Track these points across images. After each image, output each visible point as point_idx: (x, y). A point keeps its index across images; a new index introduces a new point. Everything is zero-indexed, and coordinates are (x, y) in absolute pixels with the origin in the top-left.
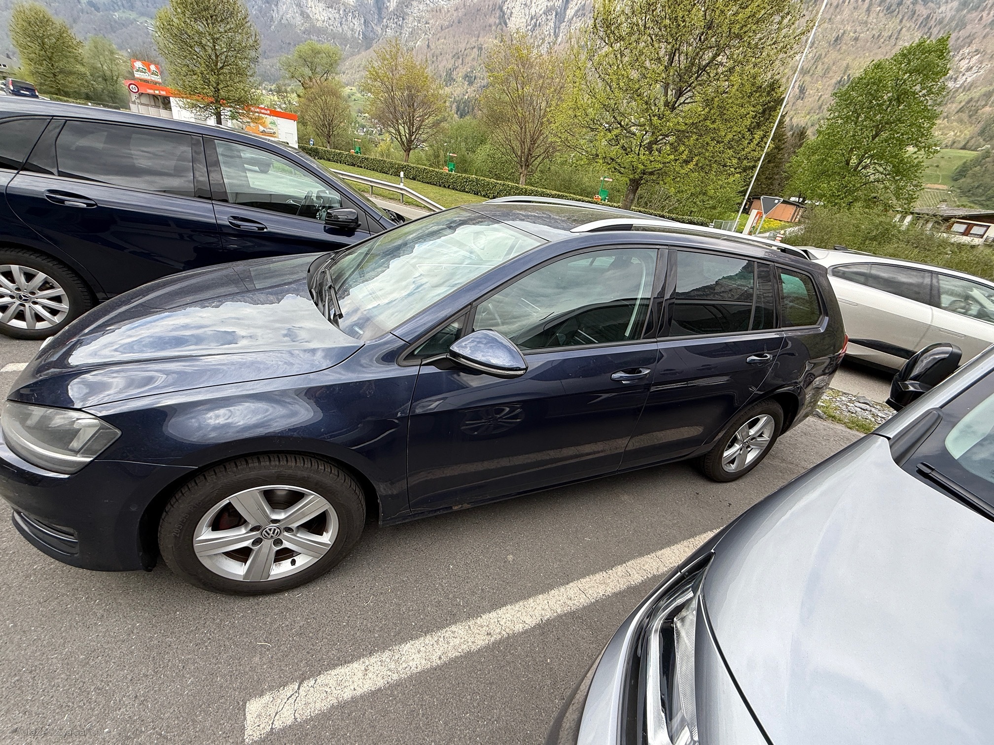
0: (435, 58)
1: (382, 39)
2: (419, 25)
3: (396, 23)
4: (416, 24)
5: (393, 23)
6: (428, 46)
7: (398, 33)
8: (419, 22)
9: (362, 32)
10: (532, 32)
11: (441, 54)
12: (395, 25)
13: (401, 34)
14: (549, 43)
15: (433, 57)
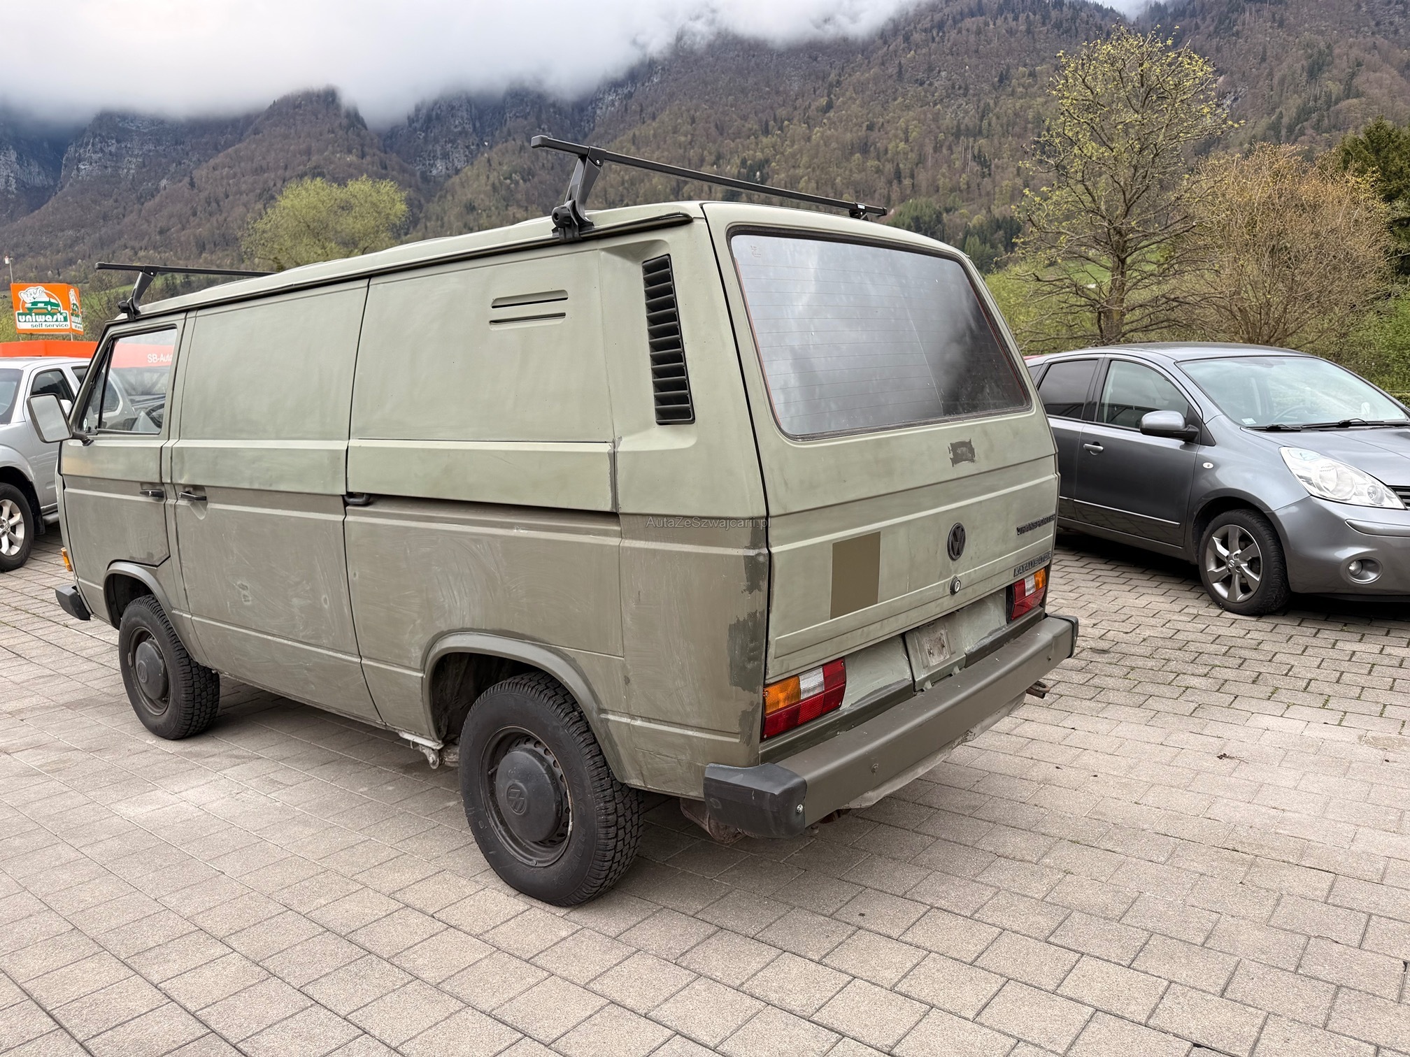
0: (214, 205)
1: (71, 185)
2: (161, 148)
3: (102, 150)
4: (151, 147)
5: (95, 152)
6: (192, 184)
7: (110, 169)
8: (158, 142)
9: (17, 179)
10: (425, 131)
11: (227, 196)
12: (100, 155)
13: (116, 168)
14: (468, 147)
15: (209, 204)
